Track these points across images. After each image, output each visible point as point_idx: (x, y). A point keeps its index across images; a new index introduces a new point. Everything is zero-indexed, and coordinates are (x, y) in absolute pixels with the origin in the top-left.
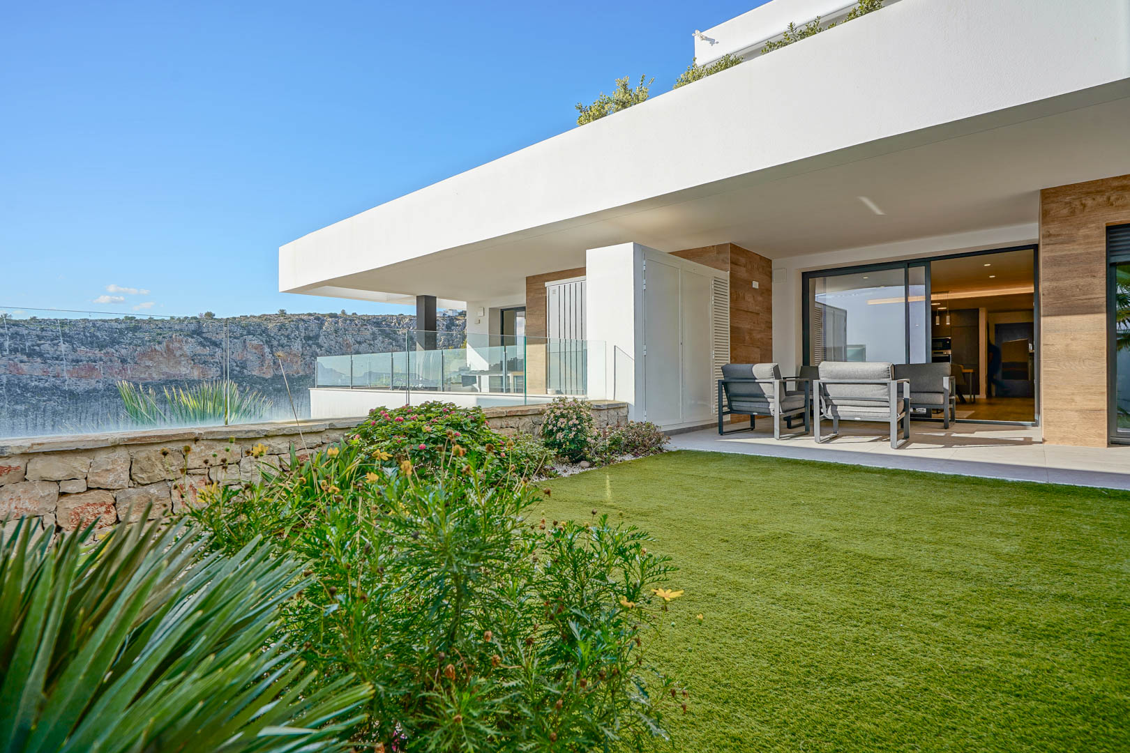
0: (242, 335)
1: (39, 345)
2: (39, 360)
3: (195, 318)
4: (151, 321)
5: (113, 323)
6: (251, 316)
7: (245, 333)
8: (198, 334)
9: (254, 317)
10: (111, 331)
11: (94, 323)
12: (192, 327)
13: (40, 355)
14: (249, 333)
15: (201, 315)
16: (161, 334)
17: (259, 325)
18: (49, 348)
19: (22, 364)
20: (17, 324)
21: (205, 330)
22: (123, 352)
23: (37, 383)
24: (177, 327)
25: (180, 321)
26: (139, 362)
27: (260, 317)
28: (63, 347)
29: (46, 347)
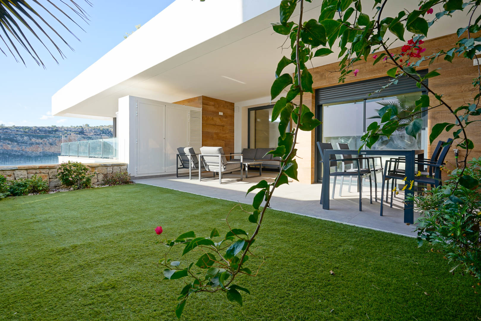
0: (100, 134)
1: (16, 137)
2: (16, 143)
3: (81, 126)
4: (62, 127)
5: (46, 128)
6: (104, 126)
7: (102, 133)
8: (82, 133)
9: (106, 126)
10: (45, 131)
11: (39, 129)
12: (80, 130)
13: (16, 141)
14: (103, 133)
15: (83, 125)
16: (66, 133)
17: (108, 130)
18: (20, 139)
19: (9, 145)
20: (7, 128)
21: (85, 132)
22: (51, 140)
23: (15, 153)
24: (73, 130)
25: (75, 128)
26: (57, 144)
27: (108, 126)
28: (26, 138)
29: (19, 138)
